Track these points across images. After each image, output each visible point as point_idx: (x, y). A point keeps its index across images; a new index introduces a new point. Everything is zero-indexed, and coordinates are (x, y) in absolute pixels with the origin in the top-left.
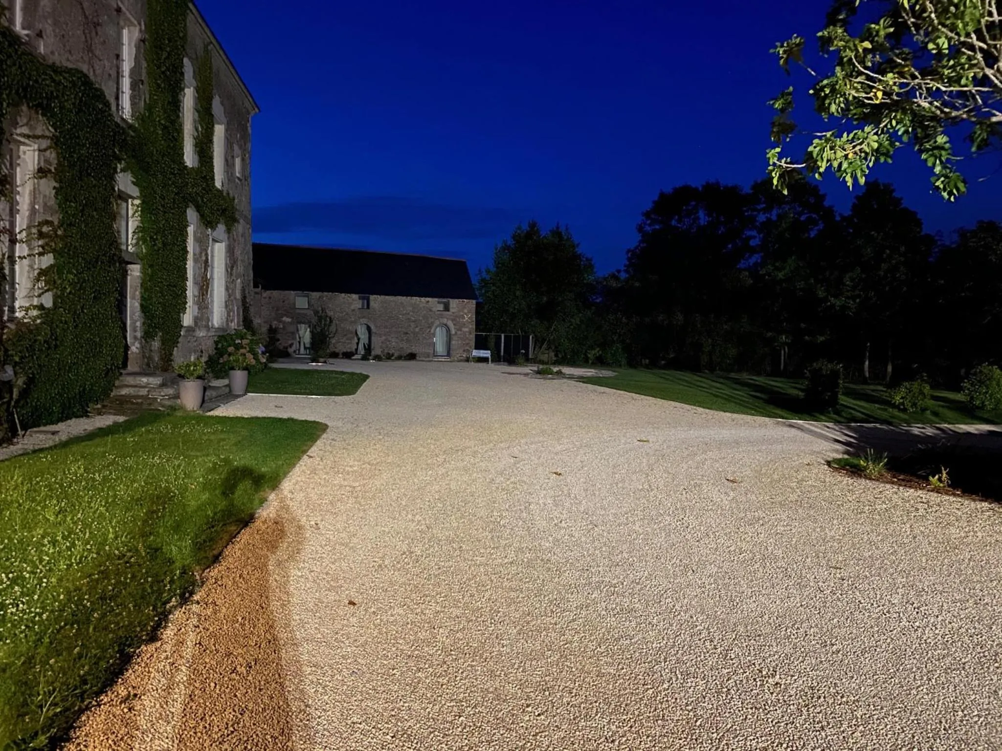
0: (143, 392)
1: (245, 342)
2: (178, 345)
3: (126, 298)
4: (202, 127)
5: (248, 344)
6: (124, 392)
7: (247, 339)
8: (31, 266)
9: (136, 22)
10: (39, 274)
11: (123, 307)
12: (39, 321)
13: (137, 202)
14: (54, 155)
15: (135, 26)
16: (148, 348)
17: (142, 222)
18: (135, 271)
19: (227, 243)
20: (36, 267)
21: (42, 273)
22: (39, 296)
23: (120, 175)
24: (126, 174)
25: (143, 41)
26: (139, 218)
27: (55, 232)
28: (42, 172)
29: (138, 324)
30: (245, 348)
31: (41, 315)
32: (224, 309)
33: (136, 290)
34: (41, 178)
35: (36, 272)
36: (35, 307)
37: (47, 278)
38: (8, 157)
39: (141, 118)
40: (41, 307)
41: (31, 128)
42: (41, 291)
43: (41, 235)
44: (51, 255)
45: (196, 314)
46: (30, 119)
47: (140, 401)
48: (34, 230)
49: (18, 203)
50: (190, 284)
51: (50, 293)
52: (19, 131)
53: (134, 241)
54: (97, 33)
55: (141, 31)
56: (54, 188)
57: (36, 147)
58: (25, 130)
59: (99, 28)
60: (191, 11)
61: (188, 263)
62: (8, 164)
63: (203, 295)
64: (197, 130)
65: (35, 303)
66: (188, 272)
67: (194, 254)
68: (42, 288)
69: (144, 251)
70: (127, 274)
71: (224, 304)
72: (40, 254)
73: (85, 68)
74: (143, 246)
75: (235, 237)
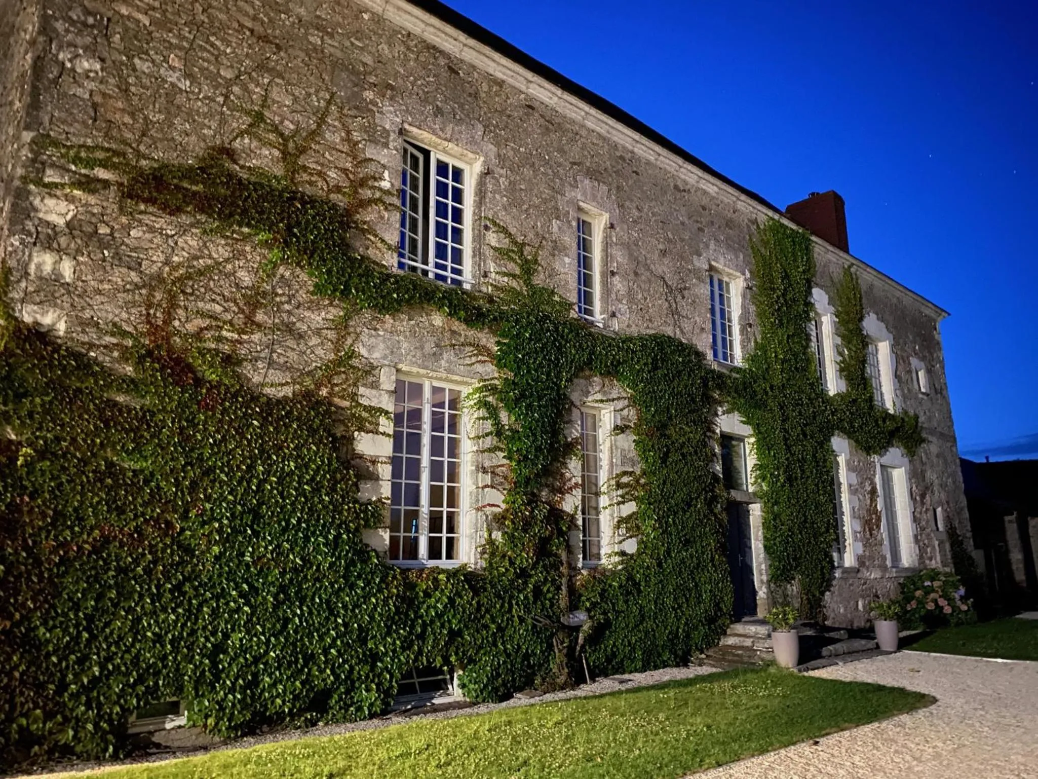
0: (748, 643)
1: (936, 584)
2: (832, 589)
3: (750, 539)
4: (849, 350)
5: (940, 587)
6: (731, 641)
7: (939, 580)
8: (612, 515)
9: (739, 274)
10: (619, 522)
11: (747, 550)
12: (620, 567)
13: (753, 440)
14: (633, 412)
15: (737, 277)
16: (780, 592)
17: (759, 459)
18: (756, 511)
19: (908, 468)
20: (615, 515)
21: (621, 521)
22: (620, 542)
23: (723, 417)
24: (730, 415)
25: (749, 288)
26: (756, 456)
27: (637, 481)
28: (619, 429)
29: (763, 567)
30: (937, 592)
31: (622, 561)
32: (913, 545)
33: (758, 531)
34: (617, 434)
35: (616, 520)
36: (616, 554)
37: (629, 525)
38: (579, 422)
39: (751, 359)
40: (623, 553)
41: (605, 393)
42: (621, 538)
43: (619, 486)
44: (634, 503)
45: (860, 552)
46: (604, 386)
47: (740, 652)
48: (613, 482)
49: (601, 460)
50: (847, 518)
51: (634, 539)
52: (590, 399)
53: (753, 480)
54: (683, 298)
55: (745, 280)
56: (634, 441)
57: (612, 409)
58: (599, 397)
59: (686, 293)
60: (816, 243)
61: (843, 495)
62: (579, 428)
63: (871, 530)
64: (841, 354)
65: (616, 550)
66: (844, 505)
67: (850, 486)
68: (623, 535)
69: (765, 488)
70: (749, 515)
71: (912, 539)
72: (619, 503)
73: (669, 331)
74: (763, 484)
75: (924, 459)
